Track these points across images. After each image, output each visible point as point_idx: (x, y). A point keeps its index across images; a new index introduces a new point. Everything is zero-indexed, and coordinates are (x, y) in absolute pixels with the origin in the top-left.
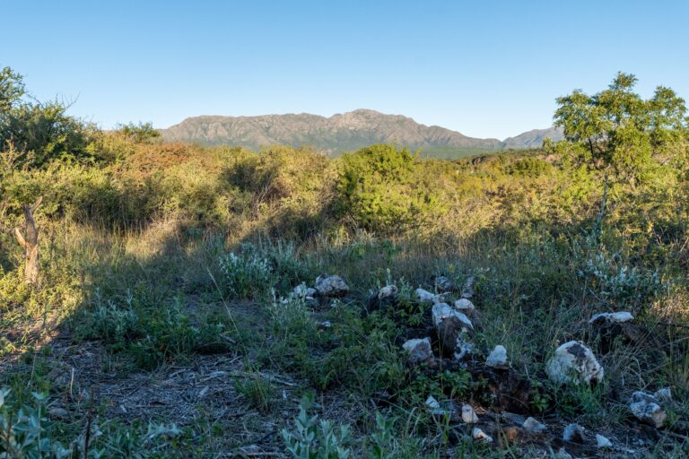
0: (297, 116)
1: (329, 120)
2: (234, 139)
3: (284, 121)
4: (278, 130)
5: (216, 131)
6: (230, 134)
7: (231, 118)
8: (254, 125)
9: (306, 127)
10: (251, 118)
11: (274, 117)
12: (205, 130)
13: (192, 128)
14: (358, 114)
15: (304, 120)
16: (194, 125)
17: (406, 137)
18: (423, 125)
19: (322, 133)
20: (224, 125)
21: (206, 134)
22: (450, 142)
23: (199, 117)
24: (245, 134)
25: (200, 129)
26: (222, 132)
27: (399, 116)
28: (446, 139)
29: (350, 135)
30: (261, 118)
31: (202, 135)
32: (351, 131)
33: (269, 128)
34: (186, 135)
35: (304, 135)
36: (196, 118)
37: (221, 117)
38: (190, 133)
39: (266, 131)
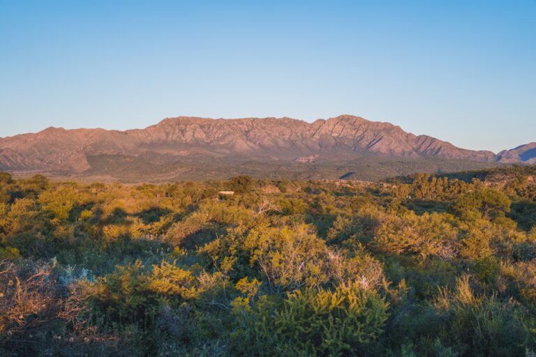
0: (278, 120)
1: (312, 125)
2: (212, 142)
3: (264, 125)
4: (258, 134)
5: (194, 133)
6: (208, 137)
7: (210, 120)
8: (233, 129)
9: (288, 132)
10: (230, 120)
11: (254, 120)
12: (183, 132)
13: (169, 129)
14: (343, 119)
15: (285, 125)
16: (171, 126)
17: (393, 146)
18: (411, 134)
19: (303, 138)
20: (202, 127)
21: (184, 136)
22: (440, 153)
23: (177, 119)
24: (224, 138)
25: (177, 131)
26: (200, 135)
27: (386, 123)
28: (437, 149)
29: (333, 142)
30: (240, 121)
31: (179, 137)
32: (334, 137)
33: (248, 131)
34: (163, 137)
35: (284, 140)
36: (174, 119)
37: (200, 119)
38: (167, 134)
39: (246, 135)
